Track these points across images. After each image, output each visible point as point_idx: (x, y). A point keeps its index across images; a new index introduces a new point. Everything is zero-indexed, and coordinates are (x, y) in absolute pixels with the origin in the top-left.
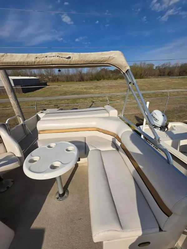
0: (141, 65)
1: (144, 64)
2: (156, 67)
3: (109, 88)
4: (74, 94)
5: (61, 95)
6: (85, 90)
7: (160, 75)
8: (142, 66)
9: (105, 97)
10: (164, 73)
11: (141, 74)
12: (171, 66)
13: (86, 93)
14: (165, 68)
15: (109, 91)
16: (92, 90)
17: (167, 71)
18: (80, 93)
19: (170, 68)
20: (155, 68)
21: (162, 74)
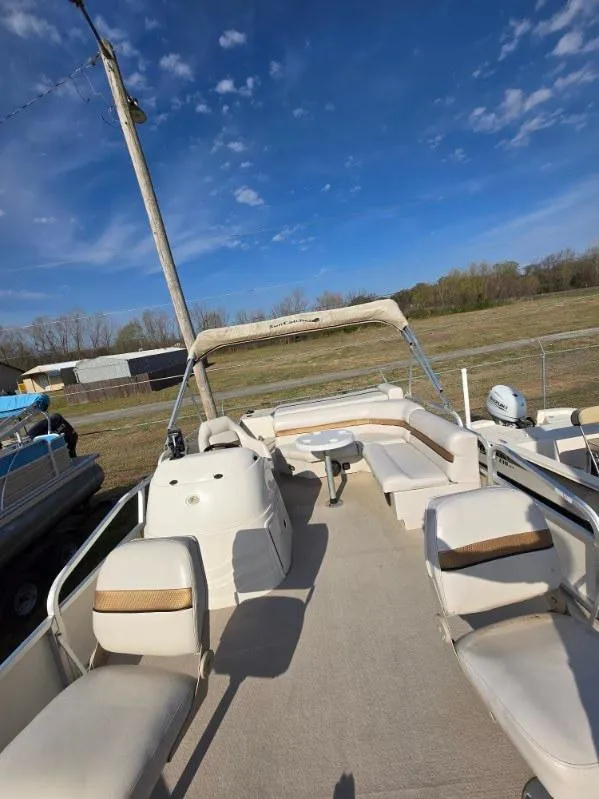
0: (473, 274)
1: (484, 268)
2: (528, 269)
3: (384, 350)
4: (287, 377)
5: (250, 384)
6: (315, 364)
7: (547, 290)
8: (478, 272)
9: (375, 374)
10: (558, 281)
11: (480, 296)
12: (577, 257)
13: (319, 371)
14: (557, 268)
15: (383, 358)
16: (336, 362)
17: (566, 275)
18: (302, 373)
19: (572, 265)
20: (523, 272)
21: (552, 285)
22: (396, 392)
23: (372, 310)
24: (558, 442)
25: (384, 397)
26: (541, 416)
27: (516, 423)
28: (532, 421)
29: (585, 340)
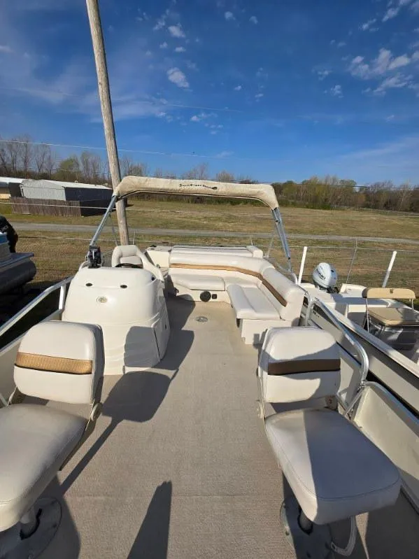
0: (326, 181)
1: (334, 180)
2: (361, 188)
3: (255, 222)
4: (183, 228)
5: (157, 226)
6: (205, 222)
7: (368, 206)
8: (330, 183)
9: (245, 238)
10: (377, 201)
11: (326, 200)
12: (392, 189)
13: (208, 228)
14: (380, 193)
15: (254, 229)
16: (221, 224)
17: (383, 199)
18: (195, 227)
19: (389, 193)
20: (357, 191)
21: (372, 203)
22: (259, 253)
23: (256, 190)
24: (350, 306)
25: (250, 255)
26: (344, 287)
27: (327, 289)
28: (337, 290)
29: (381, 245)
